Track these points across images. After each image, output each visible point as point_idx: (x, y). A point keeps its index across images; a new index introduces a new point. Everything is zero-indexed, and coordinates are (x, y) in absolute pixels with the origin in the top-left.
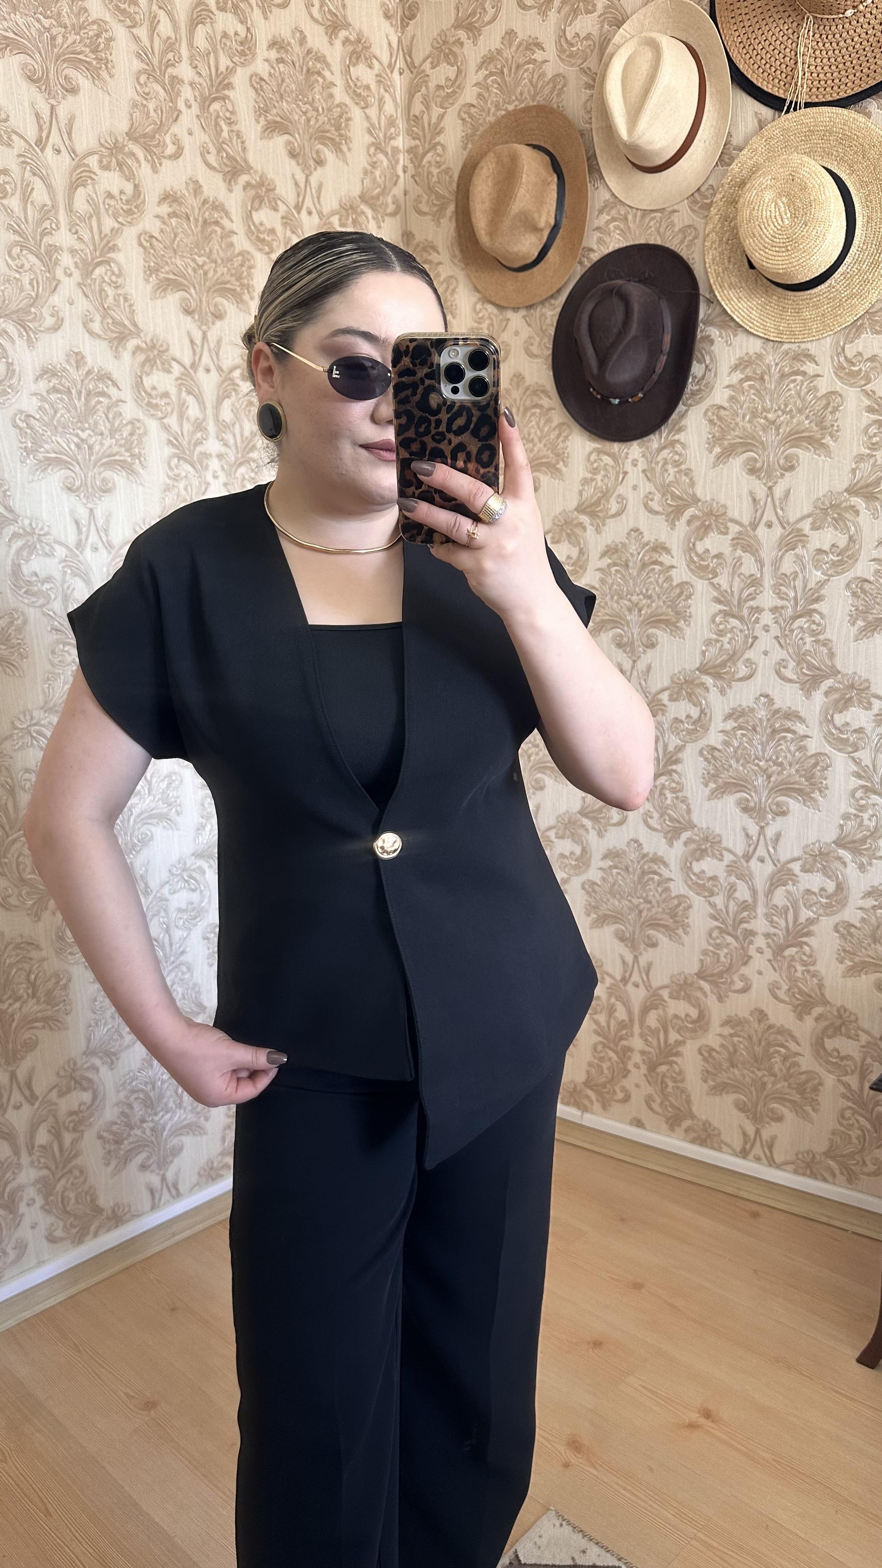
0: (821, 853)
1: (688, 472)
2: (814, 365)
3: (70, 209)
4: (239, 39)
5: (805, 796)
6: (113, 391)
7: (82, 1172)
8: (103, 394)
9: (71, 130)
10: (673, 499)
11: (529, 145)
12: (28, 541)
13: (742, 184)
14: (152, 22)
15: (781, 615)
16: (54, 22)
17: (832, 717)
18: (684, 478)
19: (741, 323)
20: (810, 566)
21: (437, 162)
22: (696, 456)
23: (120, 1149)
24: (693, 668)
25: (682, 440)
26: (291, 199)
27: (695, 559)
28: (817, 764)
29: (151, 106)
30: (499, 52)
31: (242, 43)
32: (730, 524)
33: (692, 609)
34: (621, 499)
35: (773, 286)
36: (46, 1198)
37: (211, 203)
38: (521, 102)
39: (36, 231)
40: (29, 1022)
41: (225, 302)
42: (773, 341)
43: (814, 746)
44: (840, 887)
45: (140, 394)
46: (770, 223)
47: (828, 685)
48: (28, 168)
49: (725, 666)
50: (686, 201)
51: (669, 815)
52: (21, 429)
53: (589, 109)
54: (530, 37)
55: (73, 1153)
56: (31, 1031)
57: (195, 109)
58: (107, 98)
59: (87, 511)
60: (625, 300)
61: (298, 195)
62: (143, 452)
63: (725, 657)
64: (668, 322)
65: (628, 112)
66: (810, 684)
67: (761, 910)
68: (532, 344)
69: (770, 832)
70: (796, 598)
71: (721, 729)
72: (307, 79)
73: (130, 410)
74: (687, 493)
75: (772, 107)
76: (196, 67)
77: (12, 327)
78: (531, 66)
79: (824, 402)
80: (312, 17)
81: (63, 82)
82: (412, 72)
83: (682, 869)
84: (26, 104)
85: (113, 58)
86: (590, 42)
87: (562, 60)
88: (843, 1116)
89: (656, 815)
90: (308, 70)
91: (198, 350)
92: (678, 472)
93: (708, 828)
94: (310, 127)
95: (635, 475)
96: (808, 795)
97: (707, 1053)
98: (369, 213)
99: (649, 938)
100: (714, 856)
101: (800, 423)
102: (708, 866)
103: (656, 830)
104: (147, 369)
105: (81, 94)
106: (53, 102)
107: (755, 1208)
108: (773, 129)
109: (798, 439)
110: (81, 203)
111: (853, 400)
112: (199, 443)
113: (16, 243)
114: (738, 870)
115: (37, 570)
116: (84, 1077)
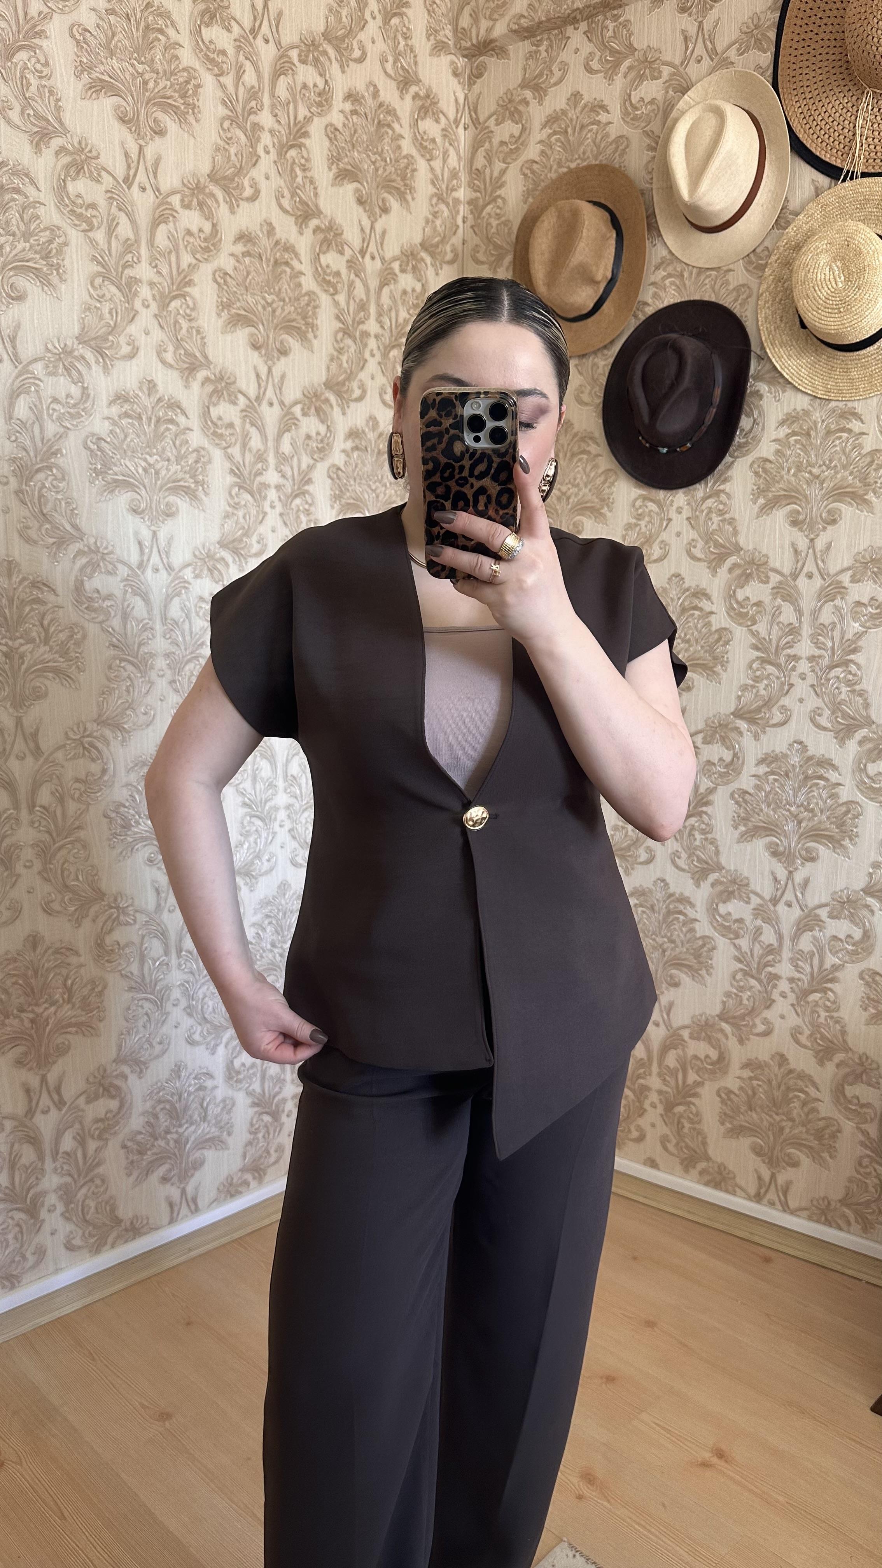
0: (849, 901)
1: (732, 521)
2: (860, 423)
3: (151, 244)
4: (317, 90)
5: (835, 843)
6: (181, 419)
7: (103, 1181)
8: (172, 421)
9: (156, 169)
10: (715, 547)
11: (589, 202)
12: (92, 559)
13: (797, 248)
14: (238, 72)
15: (818, 664)
16: (147, 68)
17: (865, 766)
18: (727, 527)
19: (790, 380)
20: (848, 618)
21: (497, 214)
22: (740, 506)
23: (142, 1159)
24: (728, 713)
25: (727, 490)
26: (357, 243)
27: (735, 606)
28: (848, 812)
29: (233, 151)
30: (564, 112)
31: (320, 95)
32: (771, 574)
33: (730, 655)
34: (664, 545)
35: (823, 346)
36: (67, 1204)
37: (282, 244)
38: (584, 160)
39: (118, 263)
40: (63, 1027)
41: (290, 339)
42: (820, 398)
43: (846, 794)
44: (866, 935)
45: (207, 423)
46: (824, 285)
47: (862, 735)
48: (115, 203)
49: (760, 711)
50: (741, 261)
51: (698, 857)
52: (92, 451)
53: (650, 170)
54: (595, 99)
55: (97, 1160)
56: (64, 1036)
57: (273, 155)
58: (192, 140)
59: (151, 533)
60: (679, 353)
61: (364, 240)
62: (206, 479)
63: (760, 703)
64: (719, 376)
65: (690, 175)
66: (844, 733)
67: (786, 954)
68: (582, 392)
69: (798, 877)
70: (833, 648)
71: (753, 773)
72: (377, 131)
73: (196, 438)
74: (730, 542)
75: (828, 176)
76: (276, 116)
77: (89, 353)
78: (595, 127)
79: (869, 459)
80: (386, 72)
81: (152, 125)
82: (476, 128)
83: (708, 910)
84: (117, 143)
85: (200, 103)
86: (654, 107)
87: (626, 122)
88: (860, 1164)
89: (684, 855)
90: (379, 122)
91: (263, 384)
92: (721, 521)
93: (736, 870)
94: (377, 176)
95: (679, 522)
96: (838, 842)
97: (725, 1095)
98: (428, 260)
99: (671, 977)
100: (741, 898)
101: (844, 479)
102: (734, 908)
103: (683, 870)
104: (214, 399)
105: (168, 135)
106: (142, 142)
107: (767, 1252)
108: (828, 196)
109: (842, 493)
110: (162, 239)
112: (259, 473)
113: (99, 274)
114: (764, 914)
115: (99, 587)
116: (112, 1085)
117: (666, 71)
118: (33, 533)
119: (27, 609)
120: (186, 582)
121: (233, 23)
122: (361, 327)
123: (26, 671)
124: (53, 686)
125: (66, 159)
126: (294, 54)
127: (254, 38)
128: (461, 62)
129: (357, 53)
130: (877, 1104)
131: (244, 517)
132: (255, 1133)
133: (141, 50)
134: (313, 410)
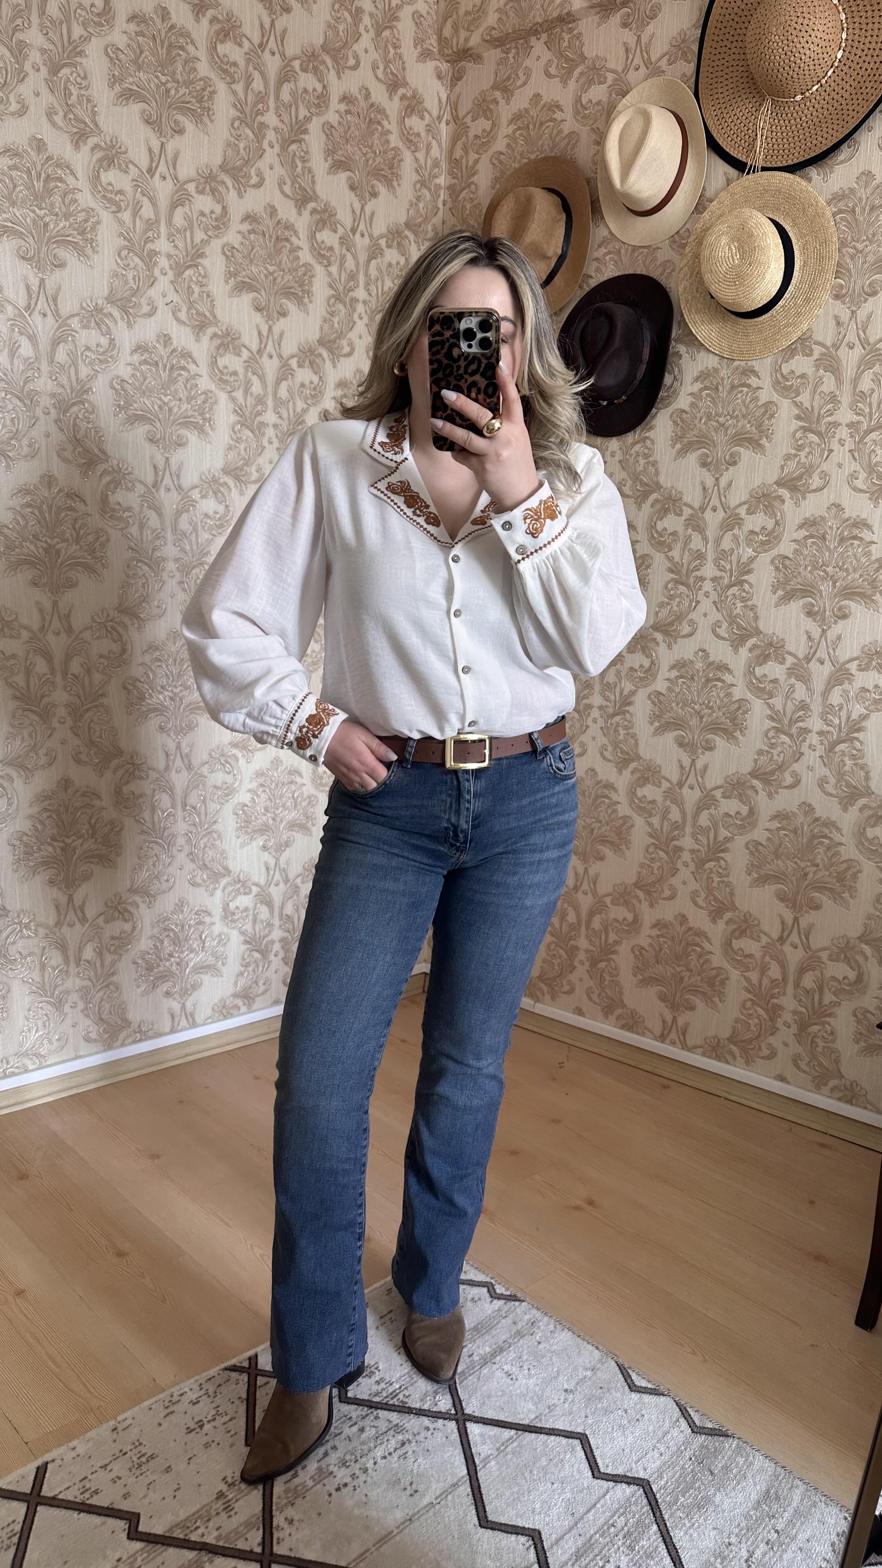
0: (738, 783)
1: (654, 464)
2: (757, 379)
3: (169, 223)
4: (316, 94)
5: (729, 735)
6: (192, 367)
7: (117, 988)
8: (183, 368)
9: (176, 160)
10: (641, 484)
11: (543, 188)
12: (115, 477)
13: (707, 230)
14: (248, 81)
15: (719, 584)
16: (169, 79)
17: (754, 669)
18: (651, 468)
19: (702, 342)
20: (743, 545)
21: (470, 198)
22: (661, 451)
25: (652, 438)
26: (348, 222)
27: (656, 534)
28: (740, 708)
29: (242, 145)
30: (527, 111)
31: (318, 97)
32: (684, 508)
33: (651, 575)
35: (727, 313)
36: (87, 1003)
37: (283, 224)
38: (541, 152)
39: (142, 238)
40: (87, 857)
41: (289, 303)
42: (726, 358)
44: (752, 812)
45: (214, 371)
46: (724, 262)
47: (752, 643)
48: (139, 190)
49: (673, 625)
50: (667, 241)
51: (621, 749)
52: (117, 390)
53: (593, 162)
54: (553, 100)
55: (112, 971)
56: (88, 864)
57: (277, 149)
58: (206, 138)
59: (164, 459)
60: (610, 318)
61: (354, 220)
62: (213, 417)
63: (673, 617)
64: (647, 337)
65: (622, 169)
66: (738, 642)
67: (688, 829)
69: (699, 764)
70: (731, 570)
71: (666, 677)
72: (369, 127)
73: (205, 383)
74: (653, 481)
75: (736, 169)
76: (280, 116)
77: (116, 311)
78: (551, 124)
79: (763, 409)
80: (377, 77)
81: (173, 125)
82: (456, 124)
83: (628, 794)
84: (142, 141)
85: (214, 107)
86: (600, 107)
87: (577, 120)
88: (744, 1007)
89: (610, 748)
90: (370, 120)
91: (264, 340)
92: (646, 463)
93: (651, 760)
94: (368, 166)
96: (731, 734)
97: (638, 951)
98: (412, 237)
99: (598, 852)
100: (654, 784)
101: (743, 427)
102: (648, 792)
103: (609, 761)
104: (221, 351)
105: (186, 134)
106: (163, 140)
107: (666, 1082)
108: (736, 186)
109: (742, 439)
110: (178, 219)
111: (786, 410)
112: (259, 414)
113: (125, 247)
114: (673, 795)
115: (121, 501)
116: (126, 910)
117: (610, 77)
118: (68, 455)
119: (63, 515)
120: (193, 501)
121: (244, 39)
122: (351, 294)
123: (61, 565)
124: (82, 577)
125: (101, 154)
126: (296, 64)
127: (262, 52)
128: (445, 66)
129: (352, 62)
130: (758, 954)
131: (245, 450)
132: (246, 966)
133: (165, 64)
134: (307, 363)
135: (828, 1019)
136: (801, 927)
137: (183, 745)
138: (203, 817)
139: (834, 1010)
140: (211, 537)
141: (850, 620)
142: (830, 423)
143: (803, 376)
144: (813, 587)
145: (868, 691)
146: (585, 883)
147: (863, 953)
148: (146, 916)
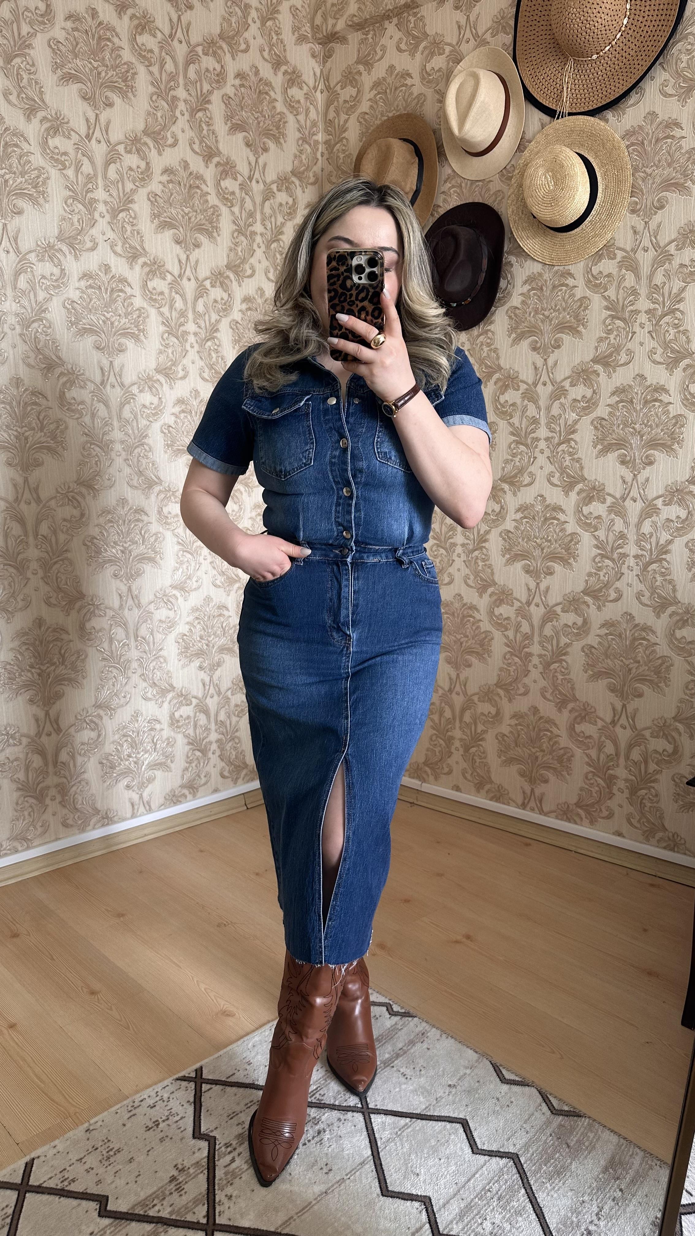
0: (574, 599)
1: (496, 350)
2: (573, 280)
3: (105, 177)
4: (216, 72)
5: (565, 561)
6: (128, 289)
7: (87, 784)
8: (121, 291)
9: (108, 128)
10: (486, 368)
11: (400, 139)
12: (70, 378)
13: (528, 164)
14: (161, 63)
15: (551, 442)
16: (100, 64)
17: (582, 508)
18: (492, 353)
20: (569, 411)
21: (343, 150)
22: (500, 340)
25: (493, 330)
26: (246, 172)
27: (499, 406)
28: (572, 540)
29: (159, 114)
30: (384, 79)
31: (218, 75)
32: (520, 384)
35: (547, 229)
36: (63, 796)
37: (194, 175)
38: (397, 111)
39: (83, 190)
40: (59, 680)
41: (202, 237)
42: (548, 264)
43: (571, 528)
44: (585, 622)
45: (145, 292)
46: (542, 189)
47: (580, 488)
48: (80, 151)
49: (517, 477)
50: (498, 175)
51: (481, 577)
52: (68, 309)
53: (437, 115)
54: (404, 69)
56: (60, 686)
57: (187, 116)
58: (131, 109)
59: (108, 362)
60: (455, 237)
61: (251, 170)
62: (146, 328)
63: (516, 471)
64: (485, 252)
65: (459, 120)
66: (568, 488)
67: (536, 638)
69: (543, 586)
70: (560, 431)
71: (513, 518)
72: (258, 97)
73: (138, 302)
74: (494, 364)
75: (548, 115)
76: (188, 90)
77: (65, 247)
78: (404, 88)
79: (579, 303)
80: (264, 58)
81: (104, 100)
82: (328, 92)
83: (487, 613)
84: (80, 113)
85: (136, 85)
86: (440, 73)
87: (423, 84)
88: (586, 778)
89: (472, 577)
90: (260, 92)
91: (183, 266)
92: (489, 350)
93: (504, 585)
94: (259, 127)
96: (566, 561)
97: (501, 737)
98: (297, 182)
99: (467, 661)
100: (508, 604)
101: (564, 318)
102: (504, 610)
103: (471, 587)
104: (150, 276)
105: (115, 107)
106: (98, 112)
107: (528, 840)
108: (549, 129)
109: (563, 327)
110: (112, 173)
111: (597, 302)
112: (182, 325)
113: (70, 197)
114: (522, 612)
115: (75, 396)
116: (92, 721)
117: (448, 49)
118: (31, 361)
119: (29, 408)
120: (133, 395)
121: (157, 31)
122: (250, 228)
123: (29, 448)
124: (47, 458)
125: (48, 125)
126: (199, 49)
127: (172, 40)
128: (318, 48)
129: (243, 47)
130: (596, 736)
131: (172, 353)
132: (190, 763)
133: (95, 53)
134: (218, 284)
135: (652, 784)
136: (628, 711)
137: (134, 588)
138: (152, 647)
139: (657, 777)
140: (148, 423)
141: (655, 466)
142: (632, 311)
143: (609, 275)
144: (625, 441)
145: (672, 521)
146: (458, 685)
147: (677, 730)
148: (110, 725)
